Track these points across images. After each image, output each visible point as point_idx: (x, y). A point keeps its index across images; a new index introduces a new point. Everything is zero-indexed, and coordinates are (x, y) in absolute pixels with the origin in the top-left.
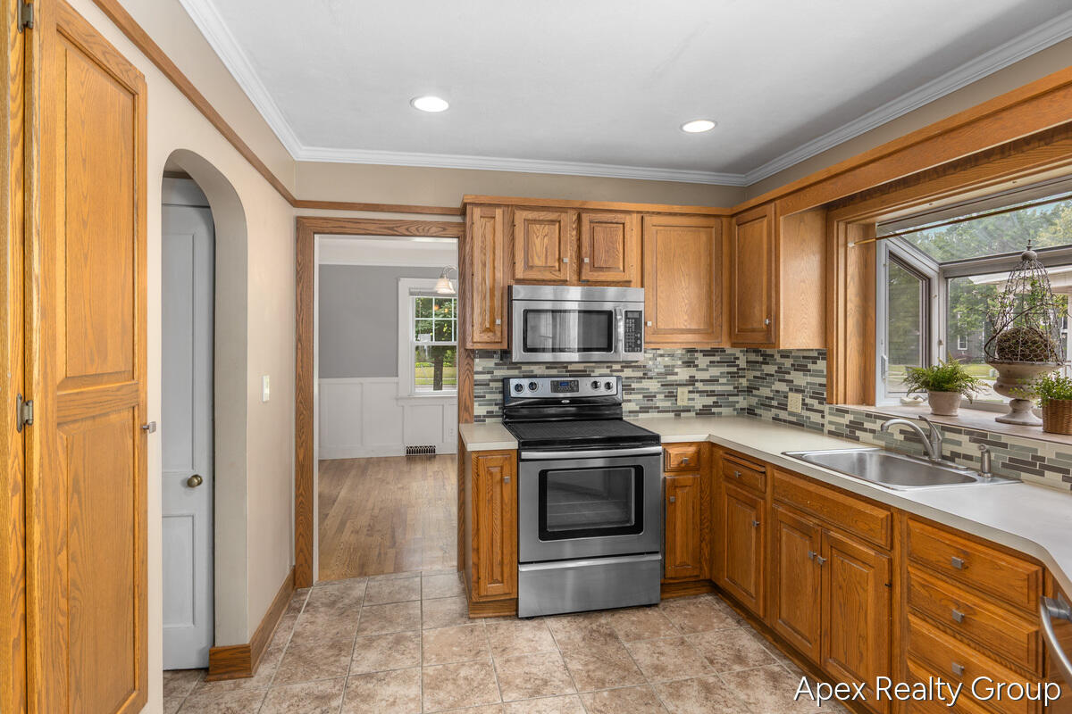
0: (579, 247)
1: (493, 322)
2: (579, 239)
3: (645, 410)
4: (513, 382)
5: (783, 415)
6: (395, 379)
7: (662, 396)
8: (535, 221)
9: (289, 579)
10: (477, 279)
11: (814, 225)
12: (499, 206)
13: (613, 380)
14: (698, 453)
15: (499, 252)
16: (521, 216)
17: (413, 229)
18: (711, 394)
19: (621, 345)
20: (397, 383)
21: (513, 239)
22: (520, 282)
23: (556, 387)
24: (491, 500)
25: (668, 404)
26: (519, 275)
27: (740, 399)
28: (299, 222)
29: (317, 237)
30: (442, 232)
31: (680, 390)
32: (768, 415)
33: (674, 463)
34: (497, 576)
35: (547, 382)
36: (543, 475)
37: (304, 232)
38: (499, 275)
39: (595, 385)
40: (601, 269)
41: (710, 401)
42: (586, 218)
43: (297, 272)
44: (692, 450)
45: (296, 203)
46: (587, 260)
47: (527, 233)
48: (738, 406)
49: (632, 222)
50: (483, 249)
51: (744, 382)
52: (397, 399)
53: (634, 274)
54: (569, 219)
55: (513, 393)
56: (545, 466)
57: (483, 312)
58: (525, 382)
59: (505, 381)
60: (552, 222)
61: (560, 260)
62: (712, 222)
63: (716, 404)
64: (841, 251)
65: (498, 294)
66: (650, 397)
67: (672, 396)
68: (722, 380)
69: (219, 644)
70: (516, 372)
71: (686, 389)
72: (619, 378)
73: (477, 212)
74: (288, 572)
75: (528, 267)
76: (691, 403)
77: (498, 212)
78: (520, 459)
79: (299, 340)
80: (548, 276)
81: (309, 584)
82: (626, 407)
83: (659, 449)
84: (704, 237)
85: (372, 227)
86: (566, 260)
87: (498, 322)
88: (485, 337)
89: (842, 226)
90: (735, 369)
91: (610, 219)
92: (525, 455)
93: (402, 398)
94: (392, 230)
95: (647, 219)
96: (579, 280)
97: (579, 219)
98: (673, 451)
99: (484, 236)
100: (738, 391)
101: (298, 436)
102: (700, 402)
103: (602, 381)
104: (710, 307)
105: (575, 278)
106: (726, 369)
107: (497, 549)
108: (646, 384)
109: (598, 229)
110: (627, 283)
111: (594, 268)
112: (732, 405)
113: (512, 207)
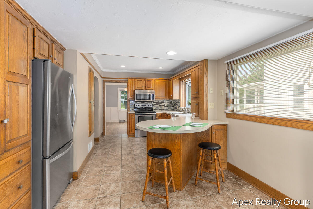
0: (145, 84)
1: (132, 96)
2: (145, 83)
3: (157, 109)
4: (136, 105)
5: (177, 110)
6: (117, 107)
7: (159, 107)
8: (139, 81)
9: (102, 134)
10: (130, 89)
11: (178, 81)
12: (133, 78)
13: (151, 105)
14: (162, 114)
15: (133, 85)
16: (136, 80)
17: (120, 81)
18: (168, 107)
19: (151, 99)
20: (117, 108)
21: (135, 83)
22: (136, 90)
23: (142, 105)
24: (131, 120)
25: (160, 108)
26: (136, 89)
27: (172, 108)
28: (103, 80)
29: (106, 83)
30: (125, 82)
31: (162, 106)
32: (175, 110)
33: (158, 116)
34: (132, 131)
35: (141, 105)
36: (139, 117)
37: (104, 82)
38: (133, 89)
39: (148, 105)
40: (148, 88)
41: (167, 108)
42: (146, 80)
43: (103, 88)
44: (161, 114)
45: (103, 78)
46: (146, 86)
47: (137, 82)
48: (172, 109)
49: (153, 81)
50: (131, 85)
51: (173, 105)
52: (117, 111)
53: (153, 88)
54: (144, 80)
55: (136, 106)
56: (139, 116)
57: (131, 94)
58: (138, 105)
59: (135, 105)
60: (141, 81)
61: (142, 86)
62: (166, 80)
63: (168, 109)
64: (182, 85)
65: (133, 91)
66: (158, 107)
67: (161, 107)
68: (169, 105)
69: (95, 137)
70: (136, 103)
71: (163, 106)
72: (152, 104)
73: (130, 79)
74: (102, 133)
75: (137, 87)
76: (164, 108)
77: (133, 79)
78: (135, 115)
79: (103, 98)
80: (140, 89)
81: (105, 135)
82: (153, 109)
83: (156, 113)
84: (164, 83)
85: (114, 81)
86: (143, 86)
87: (133, 95)
88: (131, 98)
89: (182, 82)
90: (171, 103)
91: (150, 80)
92: (136, 114)
93: (118, 111)
94: (117, 82)
95: (155, 80)
96: (145, 89)
97: (145, 80)
98: (158, 114)
99: (131, 83)
100: (172, 106)
101: (103, 113)
102: (166, 108)
103: (150, 105)
104: (165, 93)
105: (144, 89)
106: (170, 103)
107: (132, 127)
108: (157, 105)
109: (148, 82)
110: (153, 90)
111: (147, 87)
112: (171, 109)
113: (135, 79)
